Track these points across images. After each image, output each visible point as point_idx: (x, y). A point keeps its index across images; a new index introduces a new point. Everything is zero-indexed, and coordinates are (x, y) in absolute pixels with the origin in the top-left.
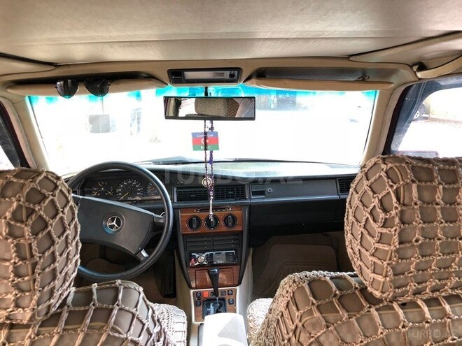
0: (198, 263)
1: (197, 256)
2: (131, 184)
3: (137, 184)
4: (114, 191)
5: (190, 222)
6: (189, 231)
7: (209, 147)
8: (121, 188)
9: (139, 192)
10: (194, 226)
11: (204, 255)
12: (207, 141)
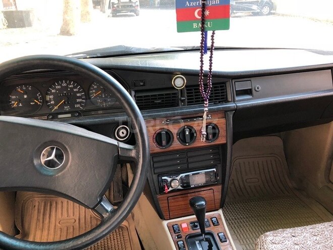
0: (170, 189)
1: (169, 179)
2: (67, 87)
3: (75, 87)
4: (44, 98)
5: (158, 138)
6: (157, 149)
7: (208, 24)
8: (52, 94)
9: (79, 98)
10: (164, 143)
11: (178, 178)
12: (207, 13)
